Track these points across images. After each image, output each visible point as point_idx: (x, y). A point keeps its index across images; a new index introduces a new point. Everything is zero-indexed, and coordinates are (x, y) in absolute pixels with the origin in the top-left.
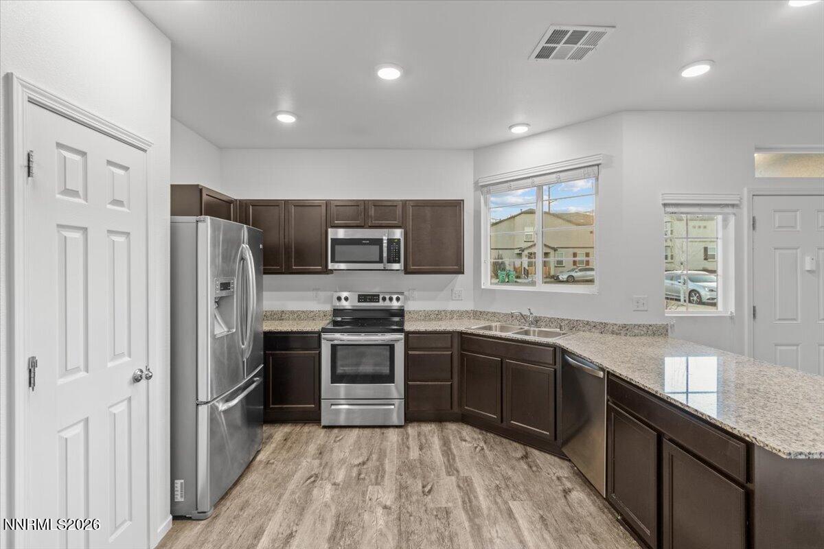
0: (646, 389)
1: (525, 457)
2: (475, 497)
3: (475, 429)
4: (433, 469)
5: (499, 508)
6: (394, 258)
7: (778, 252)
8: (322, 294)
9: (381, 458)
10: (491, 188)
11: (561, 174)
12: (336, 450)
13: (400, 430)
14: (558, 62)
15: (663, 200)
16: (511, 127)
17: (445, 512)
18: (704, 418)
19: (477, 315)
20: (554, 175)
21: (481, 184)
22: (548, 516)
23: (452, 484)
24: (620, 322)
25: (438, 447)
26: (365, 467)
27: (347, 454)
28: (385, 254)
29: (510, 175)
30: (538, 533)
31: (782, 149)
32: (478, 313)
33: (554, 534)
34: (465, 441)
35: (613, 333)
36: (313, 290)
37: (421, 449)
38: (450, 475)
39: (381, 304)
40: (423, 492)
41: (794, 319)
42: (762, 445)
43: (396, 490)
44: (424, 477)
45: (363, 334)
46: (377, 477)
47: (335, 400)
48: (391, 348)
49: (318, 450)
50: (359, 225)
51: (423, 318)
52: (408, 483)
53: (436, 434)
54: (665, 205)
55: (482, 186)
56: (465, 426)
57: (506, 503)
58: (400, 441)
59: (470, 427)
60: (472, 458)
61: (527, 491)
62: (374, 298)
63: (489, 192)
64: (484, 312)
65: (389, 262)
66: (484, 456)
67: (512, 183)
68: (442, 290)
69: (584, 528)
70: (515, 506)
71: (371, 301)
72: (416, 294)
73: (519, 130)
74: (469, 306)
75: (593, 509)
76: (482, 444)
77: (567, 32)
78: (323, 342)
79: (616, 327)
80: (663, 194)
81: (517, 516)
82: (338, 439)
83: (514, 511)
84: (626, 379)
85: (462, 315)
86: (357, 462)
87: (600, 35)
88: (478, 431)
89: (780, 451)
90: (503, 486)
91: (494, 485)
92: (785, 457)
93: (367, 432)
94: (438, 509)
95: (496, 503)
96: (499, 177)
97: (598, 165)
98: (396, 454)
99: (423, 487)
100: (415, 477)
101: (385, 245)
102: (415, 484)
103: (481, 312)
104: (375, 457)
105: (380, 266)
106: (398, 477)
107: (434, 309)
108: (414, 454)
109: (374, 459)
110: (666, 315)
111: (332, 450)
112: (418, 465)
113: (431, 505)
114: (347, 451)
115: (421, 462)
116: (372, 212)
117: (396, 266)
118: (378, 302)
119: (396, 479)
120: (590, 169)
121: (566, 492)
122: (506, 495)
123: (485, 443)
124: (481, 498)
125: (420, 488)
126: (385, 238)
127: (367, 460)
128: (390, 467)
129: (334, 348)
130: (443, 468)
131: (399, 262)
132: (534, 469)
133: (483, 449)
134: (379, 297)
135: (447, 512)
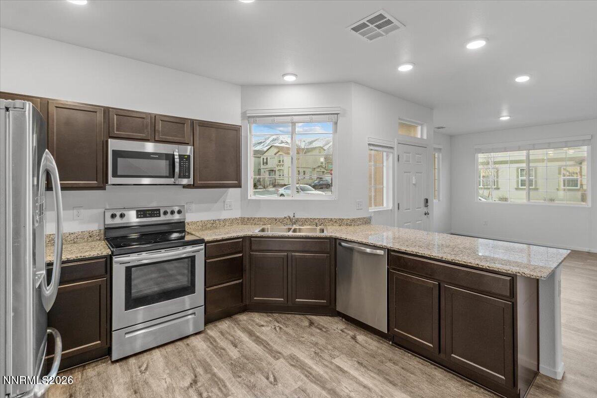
0: (432, 257)
1: (311, 323)
2: (309, 368)
3: (262, 314)
4: (260, 359)
5: (331, 369)
6: (184, 174)
7: (406, 174)
8: (85, 213)
9: (207, 369)
10: (257, 119)
11: (313, 117)
12: (151, 381)
13: (202, 335)
14: (361, 37)
15: (368, 141)
16: (284, 75)
17: (302, 392)
18: (484, 267)
19: (244, 221)
20: (309, 117)
21: (248, 115)
22: (361, 360)
23: (286, 366)
24: (350, 218)
25: (248, 340)
26: (199, 384)
27: (168, 380)
28: (177, 170)
29: (274, 111)
30: (367, 375)
31: (404, 120)
32: (246, 220)
33: (375, 371)
34: (263, 326)
35: (347, 225)
36: (74, 208)
37: (235, 346)
38: (278, 359)
39: (162, 218)
40: (271, 383)
41: (409, 209)
42: (529, 276)
43: (248, 392)
44: (260, 370)
45: (163, 251)
46: (220, 389)
47: (130, 328)
48: (192, 259)
49: (128, 389)
50: (143, 138)
51: (200, 227)
52: (252, 381)
53: (235, 327)
54: (369, 144)
55: (249, 117)
56: (252, 314)
57: (332, 363)
58: (211, 346)
59: (256, 314)
60: (280, 338)
61: (334, 347)
62: (155, 212)
63: (255, 122)
64: (251, 218)
65: (180, 177)
66: (287, 333)
67: (275, 118)
68: (216, 202)
69: (384, 359)
70: (337, 361)
71: (151, 216)
72: (193, 206)
73: (290, 79)
74: (237, 214)
75: (375, 343)
76: (277, 324)
77: (386, 18)
78: (115, 266)
79: (349, 221)
80: (368, 138)
81: (345, 369)
82: (143, 368)
83: (342, 367)
84: (412, 253)
85: (232, 221)
86: (187, 383)
87: (396, 28)
88: (264, 314)
89: (541, 277)
90: (319, 351)
91: (313, 353)
92: (545, 279)
93: (169, 349)
94: (295, 391)
95: (327, 366)
96: (258, 111)
97: (337, 114)
98: (217, 359)
99: (268, 378)
100: (253, 373)
101: (177, 160)
102: (259, 379)
103: (248, 219)
104: (200, 370)
105: (171, 181)
106: (239, 379)
107: (210, 219)
108: (234, 353)
109: (202, 373)
110: (370, 211)
111: (146, 382)
112: (245, 361)
113: (287, 392)
114: (165, 376)
115: (245, 357)
116: (159, 126)
117: (185, 181)
118: (160, 216)
119: (240, 383)
120: (332, 116)
121: (354, 338)
122: (327, 357)
123: (278, 322)
124: (314, 367)
125: (265, 380)
126: (176, 153)
127: (196, 377)
128: (224, 374)
129: (129, 270)
130: (267, 355)
131: (189, 177)
132: (324, 329)
133: (280, 328)
134: (160, 212)
135: (303, 390)
